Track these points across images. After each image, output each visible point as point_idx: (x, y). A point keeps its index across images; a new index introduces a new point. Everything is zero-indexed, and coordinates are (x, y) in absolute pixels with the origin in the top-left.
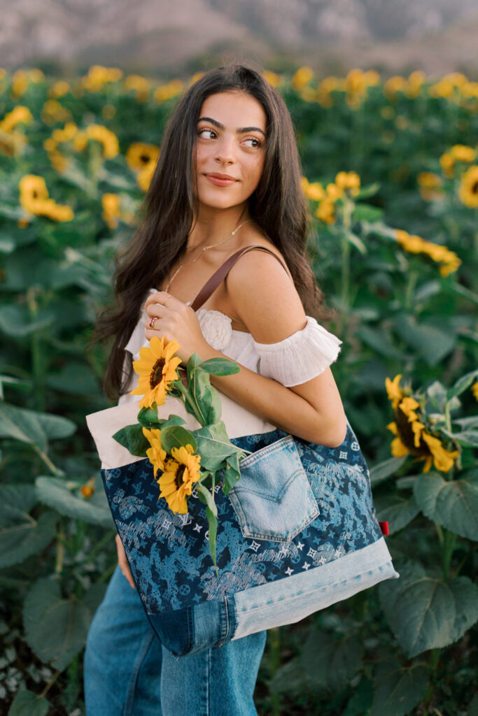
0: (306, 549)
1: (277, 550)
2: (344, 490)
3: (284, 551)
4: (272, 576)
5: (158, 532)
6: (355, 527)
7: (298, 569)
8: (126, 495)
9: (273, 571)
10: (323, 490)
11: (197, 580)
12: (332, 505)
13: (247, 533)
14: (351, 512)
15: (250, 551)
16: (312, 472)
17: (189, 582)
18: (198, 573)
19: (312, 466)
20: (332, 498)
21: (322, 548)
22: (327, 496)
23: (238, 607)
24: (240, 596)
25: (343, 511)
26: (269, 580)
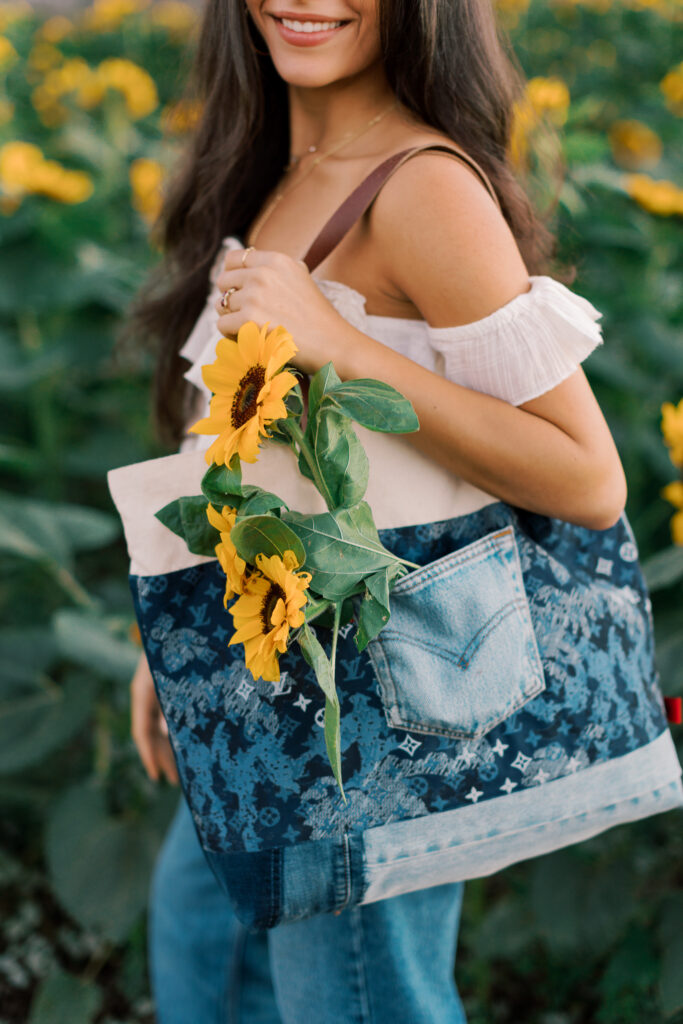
0: (510, 755)
1: (453, 754)
2: (600, 642)
3: (467, 755)
4: (440, 802)
5: (228, 703)
6: (612, 715)
7: (492, 790)
8: (177, 626)
9: (442, 794)
10: (557, 640)
11: (294, 800)
12: (571, 671)
13: (395, 718)
14: (609, 686)
15: (401, 755)
16: (541, 603)
17: (279, 804)
18: (296, 788)
19: (545, 592)
20: (574, 658)
21: (541, 753)
22: (564, 654)
23: (370, 856)
24: (375, 837)
25: (593, 684)
26: (433, 810)
